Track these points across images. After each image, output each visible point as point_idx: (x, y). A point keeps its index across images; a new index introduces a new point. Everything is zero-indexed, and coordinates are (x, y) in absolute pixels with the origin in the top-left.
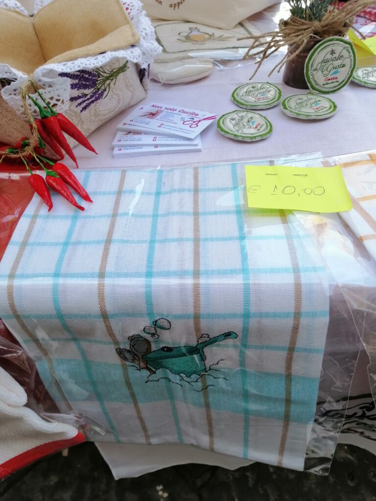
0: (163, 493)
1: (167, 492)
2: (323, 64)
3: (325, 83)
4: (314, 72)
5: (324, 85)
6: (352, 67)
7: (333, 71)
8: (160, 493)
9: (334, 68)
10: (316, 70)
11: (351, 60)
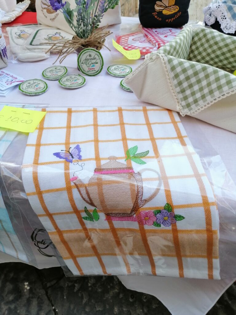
0: (28, 287)
1: (29, 287)
2: (86, 61)
3: (89, 70)
4: (82, 65)
5: (88, 71)
6: (102, 64)
7: (92, 65)
8: (26, 286)
9: (92, 64)
10: (83, 63)
11: (100, 61)
